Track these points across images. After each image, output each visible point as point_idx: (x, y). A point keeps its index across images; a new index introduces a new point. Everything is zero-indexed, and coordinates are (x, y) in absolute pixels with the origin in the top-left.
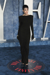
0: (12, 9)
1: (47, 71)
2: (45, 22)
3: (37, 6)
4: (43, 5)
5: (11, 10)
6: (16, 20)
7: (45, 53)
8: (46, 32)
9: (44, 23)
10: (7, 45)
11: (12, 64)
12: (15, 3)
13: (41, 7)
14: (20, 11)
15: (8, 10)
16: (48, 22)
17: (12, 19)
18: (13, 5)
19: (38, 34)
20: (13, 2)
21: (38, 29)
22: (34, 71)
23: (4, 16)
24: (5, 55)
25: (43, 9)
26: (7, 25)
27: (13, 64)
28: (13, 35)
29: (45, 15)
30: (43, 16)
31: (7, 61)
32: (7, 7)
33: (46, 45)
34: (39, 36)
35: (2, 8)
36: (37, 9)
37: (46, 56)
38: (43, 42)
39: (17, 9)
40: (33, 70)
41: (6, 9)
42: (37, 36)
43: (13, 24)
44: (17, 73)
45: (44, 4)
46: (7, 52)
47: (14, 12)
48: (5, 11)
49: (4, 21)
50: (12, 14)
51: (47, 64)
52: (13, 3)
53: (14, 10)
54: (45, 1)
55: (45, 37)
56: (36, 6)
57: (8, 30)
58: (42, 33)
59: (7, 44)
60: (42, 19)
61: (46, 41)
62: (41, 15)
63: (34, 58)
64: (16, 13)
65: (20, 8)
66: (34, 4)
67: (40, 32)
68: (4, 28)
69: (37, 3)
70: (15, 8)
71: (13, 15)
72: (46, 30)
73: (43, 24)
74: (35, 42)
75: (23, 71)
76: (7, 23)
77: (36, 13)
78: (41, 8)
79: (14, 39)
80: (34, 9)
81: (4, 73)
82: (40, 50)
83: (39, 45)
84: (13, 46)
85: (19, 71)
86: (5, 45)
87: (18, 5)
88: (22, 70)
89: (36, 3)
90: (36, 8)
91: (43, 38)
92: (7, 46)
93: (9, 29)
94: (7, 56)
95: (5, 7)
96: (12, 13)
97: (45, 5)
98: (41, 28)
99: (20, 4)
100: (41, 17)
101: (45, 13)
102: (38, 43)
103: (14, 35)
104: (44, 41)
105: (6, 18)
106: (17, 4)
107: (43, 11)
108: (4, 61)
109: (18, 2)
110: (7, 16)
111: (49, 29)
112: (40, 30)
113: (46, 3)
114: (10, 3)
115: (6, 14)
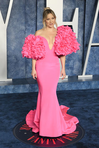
0: (23, 21)
1: (90, 142)
3: (70, 15)
4: (82, 13)
5: (22, 23)
7: (86, 105)
8: (88, 64)
9: (84, 47)
11: (22, 128)
12: (28, 9)
13: (79, 17)
14: (38, 24)
15: (15, 23)
16: (92, 46)
18: (25, 14)
19: (72, 68)
20: (25, 7)
21: (73, 58)
22: (63, 142)
23: (8, 33)
24: (10, 110)
25: (82, 20)
26: (14, 51)
27: (25, 128)
29: (86, 32)
30: (82, 34)
31: (12, 121)
32: (14, 17)
33: (88, 88)
34: (75, 71)
35: (5, 19)
36: (71, 20)
37: (87, 111)
38: (82, 83)
39: (32, 20)
40: (61, 141)
41: (11, 21)
42: (72, 72)
44: (32, 147)
45: (83, 11)
46: (14, 103)
47: (27, 27)
48: (10, 25)
49: (7, 43)
50: (23, 30)
51: (88, 127)
52: (25, 10)
53: (26, 22)
54: (86, 6)
55: (86, 74)
56: (68, 14)
57: (15, 61)
58: (81, 66)
59: (12, 87)
60: (81, 39)
61: (88, 82)
62: (79, 32)
64: (31, 28)
65: (38, 18)
66: (64, 11)
67: (77, 64)
68: (8, 56)
69: (71, 8)
70: (29, 18)
71: (25, 33)
72: (89, 61)
73: (82, 49)
74: (66, 83)
76: (13, 48)
78: (79, 19)
79: (27, 77)
80: (64, 21)
81: (7, 146)
82: (76, 100)
83: (74, 89)
84: (25, 92)
85: (35, 142)
86: (9, 89)
87: (35, 12)
88: (42, 139)
89: (69, 10)
90: (70, 18)
91: (82, 75)
92: (14, 92)
93: (17, 59)
94: (12, 112)
95: (11, 17)
96: (23, 28)
97: (86, 13)
98: (79, 57)
100: (78, 36)
101: (86, 27)
104: (84, 82)
105: (12, 37)
106: (33, 12)
107: (82, 24)
108: (7, 121)
109: (35, 8)
110: (13, 33)
111: (94, 58)
112: (77, 60)
113: (88, 9)
114: (19, 9)
115: (12, 30)
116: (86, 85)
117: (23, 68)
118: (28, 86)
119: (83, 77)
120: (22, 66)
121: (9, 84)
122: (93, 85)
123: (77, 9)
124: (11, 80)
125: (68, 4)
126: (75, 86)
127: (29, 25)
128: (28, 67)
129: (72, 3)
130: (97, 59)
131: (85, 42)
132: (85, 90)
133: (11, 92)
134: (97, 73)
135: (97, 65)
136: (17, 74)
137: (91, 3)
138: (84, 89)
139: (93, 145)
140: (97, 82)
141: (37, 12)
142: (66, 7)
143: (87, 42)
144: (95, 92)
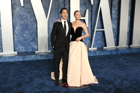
0: (57, 17)
2: (93, 31)
4: (90, 12)
5: (56, 18)
8: (94, 42)
13: (89, 14)
15: (52, 18)
16: (96, 31)
20: (58, 9)
23: (49, 24)
25: (90, 16)
29: (93, 23)
32: (51, 15)
33: (95, 55)
34: (87, 46)
35: (46, 16)
36: (84, 16)
38: (91, 53)
41: (50, 17)
44: (65, 89)
48: (50, 19)
49: (48, 30)
52: (58, 11)
53: (59, 18)
54: (93, 8)
55: (93, 47)
56: (83, 13)
58: (90, 43)
60: (90, 27)
61: (95, 52)
62: (89, 23)
66: (80, 11)
67: (88, 42)
69: (84, 10)
72: (95, 40)
73: (91, 33)
77: (83, 21)
81: (51, 88)
85: (66, 86)
90: (83, 15)
91: (91, 48)
95: (50, 15)
97: (93, 12)
98: (89, 37)
101: (93, 20)
104: (92, 52)
107: (91, 19)
110: (51, 24)
111: (98, 38)
112: (88, 39)
113: (94, 10)
114: (55, 10)
115: (51, 22)
116: (93, 53)
119: (92, 49)
121: (50, 53)
122: (98, 54)
123: (88, 10)
124: (50, 51)
125: (82, 7)
129: (85, 7)
131: (92, 28)
132: (93, 56)
133: (50, 58)
134: (99, 46)
135: (99, 42)
137: (95, 7)
140: (99, 52)
143: (93, 29)
144: (99, 57)
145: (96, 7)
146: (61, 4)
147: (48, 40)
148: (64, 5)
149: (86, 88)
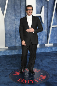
0: (14, 14)
2: (49, 27)
4: (46, 9)
6: (18, 25)
8: (51, 38)
10: (8, 53)
11: (14, 74)
12: (16, 7)
13: (45, 11)
14: (22, 15)
15: (9, 15)
16: (52, 27)
17: (14, 25)
18: (15, 10)
19: (42, 40)
20: (14, 6)
21: (42, 34)
22: (38, 82)
23: (5, 21)
24: (7, 64)
25: (46, 13)
26: (9, 31)
27: (16, 74)
28: (15, 41)
29: (49, 19)
30: (47, 20)
32: (8, 12)
34: (43, 42)
35: (3, 13)
36: (40, 13)
37: (50, 64)
38: (47, 48)
39: (19, 13)
41: (7, 14)
42: (41, 42)
43: (15, 30)
44: (20, 85)
46: (9, 60)
47: (16, 17)
48: (6, 16)
49: (5, 27)
52: (15, 7)
53: (15, 15)
54: (49, 4)
55: (50, 43)
56: (39, 9)
57: (10, 37)
58: (47, 39)
59: (8, 51)
60: (46, 24)
61: (51, 48)
62: (45, 20)
63: (37, 67)
64: (18, 18)
65: (22, 12)
66: (36, 8)
67: (45, 38)
68: (6, 34)
69: (40, 6)
70: (17, 12)
71: (15, 21)
72: (51, 36)
73: (47, 29)
75: (26, 82)
76: (8, 29)
79: (16, 46)
80: (37, 13)
82: (44, 58)
83: (43, 52)
84: (16, 54)
86: (6, 53)
91: (47, 43)
92: (10, 54)
93: (10, 36)
95: (6, 12)
96: (14, 18)
97: (49, 8)
98: (45, 33)
99: (22, 8)
100: (45, 22)
101: (49, 17)
102: (42, 50)
103: (17, 41)
104: (48, 48)
105: (8, 23)
106: (19, 9)
107: (47, 15)
110: (8, 21)
111: (54, 34)
112: (44, 35)
113: (50, 6)
114: (11, 7)
115: (7, 19)
116: (50, 49)
117: (14, 41)
118: (17, 50)
119: (48, 45)
120: (13, 39)
121: (7, 50)
122: (54, 49)
123: (44, 7)
124: (7, 47)
125: (39, 4)
126: (44, 50)
127: (17, 16)
128: (17, 40)
129: (41, 3)
130: (56, 34)
131: (48, 25)
134: (56, 42)
135: (55, 38)
136: (11, 44)
138: (48, 51)
139: (54, 83)
140: (56, 47)
141: (21, 8)
142: (38, 5)
143: (50, 25)
145: (52, 3)
146: (17, 1)
147: (5, 36)
148: (20, 2)
149: (40, 84)
